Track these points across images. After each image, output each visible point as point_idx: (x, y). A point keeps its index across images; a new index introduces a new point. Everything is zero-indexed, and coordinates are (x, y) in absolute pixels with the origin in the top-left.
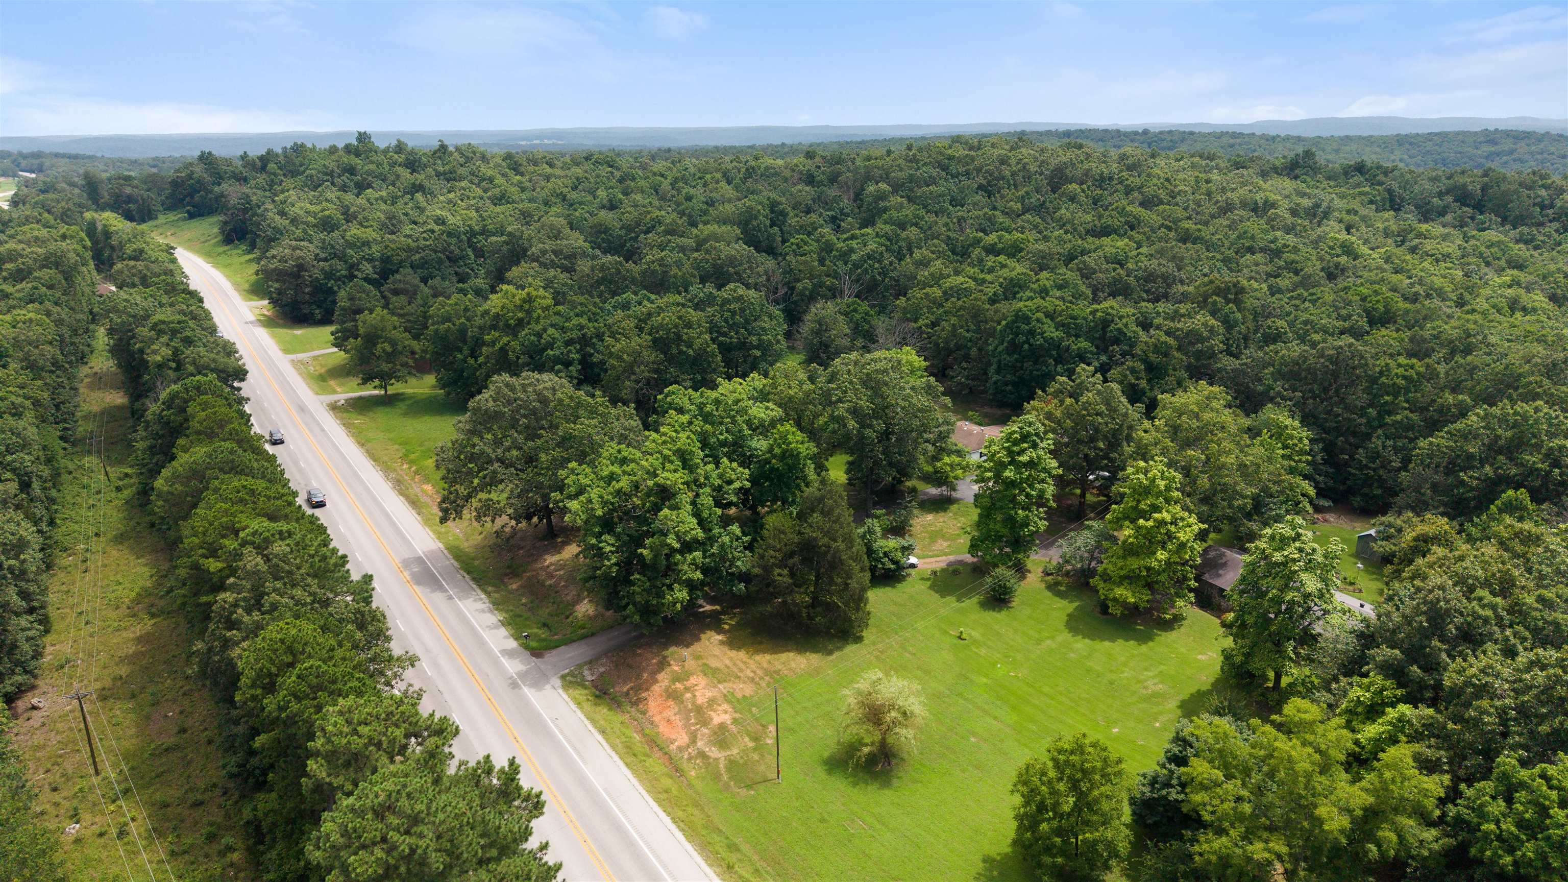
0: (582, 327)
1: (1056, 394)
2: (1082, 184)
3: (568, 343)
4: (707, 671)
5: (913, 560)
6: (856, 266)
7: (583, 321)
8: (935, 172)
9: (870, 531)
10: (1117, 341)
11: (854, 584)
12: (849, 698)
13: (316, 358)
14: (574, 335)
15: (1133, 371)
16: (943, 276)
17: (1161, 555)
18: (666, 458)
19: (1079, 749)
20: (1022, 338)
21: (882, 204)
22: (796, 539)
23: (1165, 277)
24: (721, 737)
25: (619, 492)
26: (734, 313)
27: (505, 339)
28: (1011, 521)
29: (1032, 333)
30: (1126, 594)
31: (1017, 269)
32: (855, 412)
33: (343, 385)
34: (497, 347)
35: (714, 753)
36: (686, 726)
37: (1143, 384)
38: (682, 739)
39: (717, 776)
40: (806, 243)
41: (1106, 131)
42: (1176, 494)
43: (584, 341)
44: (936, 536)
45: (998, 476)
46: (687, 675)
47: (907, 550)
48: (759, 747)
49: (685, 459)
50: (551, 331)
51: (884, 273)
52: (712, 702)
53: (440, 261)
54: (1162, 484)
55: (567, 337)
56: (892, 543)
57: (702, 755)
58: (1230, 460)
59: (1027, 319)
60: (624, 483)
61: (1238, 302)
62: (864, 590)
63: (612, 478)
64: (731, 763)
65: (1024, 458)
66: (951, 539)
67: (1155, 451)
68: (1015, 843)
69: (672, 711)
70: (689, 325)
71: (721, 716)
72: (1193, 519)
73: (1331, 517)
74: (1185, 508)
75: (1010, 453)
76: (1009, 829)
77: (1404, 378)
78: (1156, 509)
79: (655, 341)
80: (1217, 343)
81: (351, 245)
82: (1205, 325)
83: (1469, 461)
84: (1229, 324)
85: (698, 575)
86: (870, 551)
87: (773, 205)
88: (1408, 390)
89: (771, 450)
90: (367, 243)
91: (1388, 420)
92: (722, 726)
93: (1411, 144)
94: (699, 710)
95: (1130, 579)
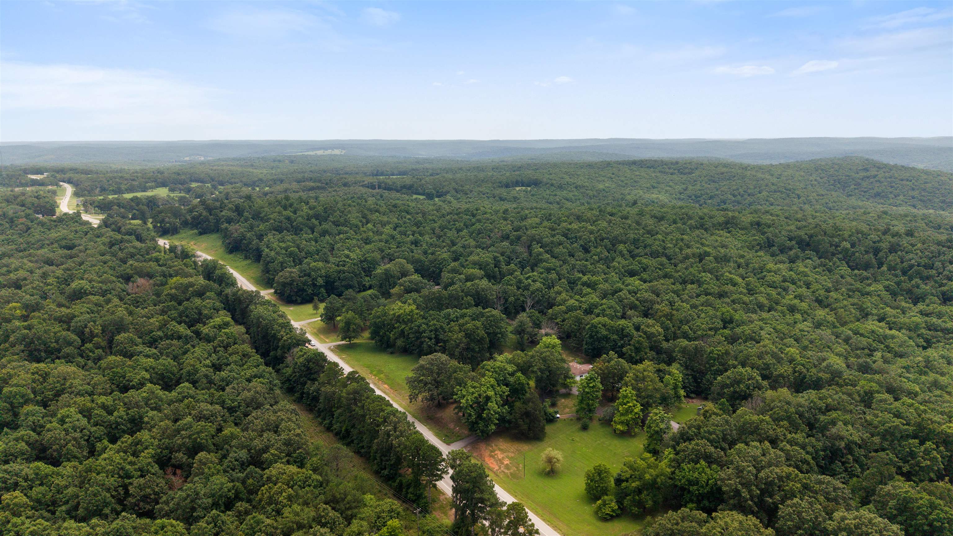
0: (435, 325)
1: (603, 360)
2: (625, 244)
3: (431, 331)
4: (500, 450)
5: (558, 416)
6: (533, 293)
7: (435, 322)
8: (562, 239)
9: (545, 407)
10: (627, 336)
11: (542, 424)
12: (543, 456)
13: (309, 324)
14: (433, 328)
15: (631, 350)
16: (566, 300)
17: (630, 416)
18: (488, 387)
19: (600, 466)
20: (594, 334)
21: (540, 257)
22: (525, 410)
23: (651, 301)
24: (507, 467)
25: (475, 397)
26: (491, 321)
27: (403, 326)
28: (588, 405)
29: (597, 332)
30: (620, 427)
31: (594, 298)
32: (540, 369)
33: (327, 338)
34: (400, 329)
35: (506, 471)
36: (497, 464)
37: (633, 354)
38: (497, 468)
39: (508, 477)
40: (511, 280)
41: (655, 161)
42: (634, 398)
43: (436, 330)
44: (566, 407)
45: (583, 390)
46: (494, 451)
47: (557, 413)
48: (518, 470)
49: (492, 386)
50: (424, 326)
51: (543, 297)
52: (503, 458)
53: (352, 277)
54: (630, 395)
55: (430, 328)
56: (551, 410)
57: (503, 472)
58: (650, 388)
59: (596, 327)
60: (476, 395)
61: (670, 320)
62: (544, 425)
63: (473, 393)
64: (511, 474)
65: (591, 385)
66: (571, 408)
67: (629, 384)
68: (586, 490)
69: (492, 460)
70: (477, 328)
71: (506, 462)
72: (639, 405)
73: (694, 401)
74: (637, 401)
75: (587, 383)
76: (584, 486)
77: (717, 354)
78: (628, 402)
79: (466, 334)
80: (661, 338)
81: (314, 270)
82: (657, 331)
83: (727, 386)
84: (666, 329)
85: (497, 422)
86: (546, 414)
87: (495, 258)
88: (718, 359)
89: (515, 382)
90: (319, 269)
91: (712, 368)
92: (507, 464)
93: (822, 170)
94: (500, 460)
95: (622, 423)
